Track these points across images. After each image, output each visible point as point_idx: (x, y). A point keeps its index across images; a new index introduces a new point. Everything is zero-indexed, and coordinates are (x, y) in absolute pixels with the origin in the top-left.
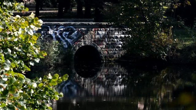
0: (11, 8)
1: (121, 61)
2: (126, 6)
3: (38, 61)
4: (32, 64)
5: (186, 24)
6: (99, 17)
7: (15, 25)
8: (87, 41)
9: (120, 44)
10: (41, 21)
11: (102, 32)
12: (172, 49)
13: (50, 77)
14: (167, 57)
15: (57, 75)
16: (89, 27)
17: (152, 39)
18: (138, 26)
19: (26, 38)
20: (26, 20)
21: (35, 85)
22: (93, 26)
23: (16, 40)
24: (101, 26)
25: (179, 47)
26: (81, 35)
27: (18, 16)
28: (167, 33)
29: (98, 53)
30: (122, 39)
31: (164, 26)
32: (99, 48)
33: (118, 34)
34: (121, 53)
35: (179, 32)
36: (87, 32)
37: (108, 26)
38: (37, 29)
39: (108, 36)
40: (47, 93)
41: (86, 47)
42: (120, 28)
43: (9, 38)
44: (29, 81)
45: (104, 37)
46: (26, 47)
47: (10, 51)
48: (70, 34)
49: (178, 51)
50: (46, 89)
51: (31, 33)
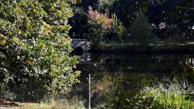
0: (63, 35)
1: (89, 51)
2: (90, 34)
3: (71, 51)
4: (69, 53)
5: (109, 40)
6: (82, 38)
7: (64, 41)
8: (79, 45)
9: (89, 46)
10: (72, 39)
11: (83, 42)
12: (105, 47)
13: (75, 56)
14: (103, 50)
15: (77, 56)
16: (79, 41)
17: (99, 44)
18: (94, 40)
19: (67, 45)
20: (67, 39)
21: (70, 59)
22: (80, 41)
23: (64, 45)
24: (83, 41)
25: (107, 46)
26: (77, 43)
27: (65, 38)
28: (103, 42)
29: (82, 49)
30: (89, 44)
31: (102, 40)
32: (82, 47)
33: (88, 43)
34: (89, 49)
35: (107, 42)
36: (79, 42)
37: (85, 40)
38: (70, 42)
39: (85, 43)
40: (74, 61)
41: (78, 47)
42: (89, 41)
43: (62, 45)
44: (69, 58)
45: (84, 44)
46: (67, 47)
47: (62, 48)
48: (73, 43)
49: (107, 48)
50: (74, 60)
51: (69, 43)
